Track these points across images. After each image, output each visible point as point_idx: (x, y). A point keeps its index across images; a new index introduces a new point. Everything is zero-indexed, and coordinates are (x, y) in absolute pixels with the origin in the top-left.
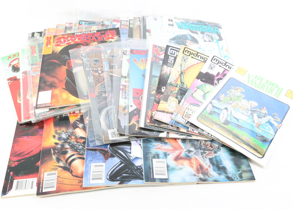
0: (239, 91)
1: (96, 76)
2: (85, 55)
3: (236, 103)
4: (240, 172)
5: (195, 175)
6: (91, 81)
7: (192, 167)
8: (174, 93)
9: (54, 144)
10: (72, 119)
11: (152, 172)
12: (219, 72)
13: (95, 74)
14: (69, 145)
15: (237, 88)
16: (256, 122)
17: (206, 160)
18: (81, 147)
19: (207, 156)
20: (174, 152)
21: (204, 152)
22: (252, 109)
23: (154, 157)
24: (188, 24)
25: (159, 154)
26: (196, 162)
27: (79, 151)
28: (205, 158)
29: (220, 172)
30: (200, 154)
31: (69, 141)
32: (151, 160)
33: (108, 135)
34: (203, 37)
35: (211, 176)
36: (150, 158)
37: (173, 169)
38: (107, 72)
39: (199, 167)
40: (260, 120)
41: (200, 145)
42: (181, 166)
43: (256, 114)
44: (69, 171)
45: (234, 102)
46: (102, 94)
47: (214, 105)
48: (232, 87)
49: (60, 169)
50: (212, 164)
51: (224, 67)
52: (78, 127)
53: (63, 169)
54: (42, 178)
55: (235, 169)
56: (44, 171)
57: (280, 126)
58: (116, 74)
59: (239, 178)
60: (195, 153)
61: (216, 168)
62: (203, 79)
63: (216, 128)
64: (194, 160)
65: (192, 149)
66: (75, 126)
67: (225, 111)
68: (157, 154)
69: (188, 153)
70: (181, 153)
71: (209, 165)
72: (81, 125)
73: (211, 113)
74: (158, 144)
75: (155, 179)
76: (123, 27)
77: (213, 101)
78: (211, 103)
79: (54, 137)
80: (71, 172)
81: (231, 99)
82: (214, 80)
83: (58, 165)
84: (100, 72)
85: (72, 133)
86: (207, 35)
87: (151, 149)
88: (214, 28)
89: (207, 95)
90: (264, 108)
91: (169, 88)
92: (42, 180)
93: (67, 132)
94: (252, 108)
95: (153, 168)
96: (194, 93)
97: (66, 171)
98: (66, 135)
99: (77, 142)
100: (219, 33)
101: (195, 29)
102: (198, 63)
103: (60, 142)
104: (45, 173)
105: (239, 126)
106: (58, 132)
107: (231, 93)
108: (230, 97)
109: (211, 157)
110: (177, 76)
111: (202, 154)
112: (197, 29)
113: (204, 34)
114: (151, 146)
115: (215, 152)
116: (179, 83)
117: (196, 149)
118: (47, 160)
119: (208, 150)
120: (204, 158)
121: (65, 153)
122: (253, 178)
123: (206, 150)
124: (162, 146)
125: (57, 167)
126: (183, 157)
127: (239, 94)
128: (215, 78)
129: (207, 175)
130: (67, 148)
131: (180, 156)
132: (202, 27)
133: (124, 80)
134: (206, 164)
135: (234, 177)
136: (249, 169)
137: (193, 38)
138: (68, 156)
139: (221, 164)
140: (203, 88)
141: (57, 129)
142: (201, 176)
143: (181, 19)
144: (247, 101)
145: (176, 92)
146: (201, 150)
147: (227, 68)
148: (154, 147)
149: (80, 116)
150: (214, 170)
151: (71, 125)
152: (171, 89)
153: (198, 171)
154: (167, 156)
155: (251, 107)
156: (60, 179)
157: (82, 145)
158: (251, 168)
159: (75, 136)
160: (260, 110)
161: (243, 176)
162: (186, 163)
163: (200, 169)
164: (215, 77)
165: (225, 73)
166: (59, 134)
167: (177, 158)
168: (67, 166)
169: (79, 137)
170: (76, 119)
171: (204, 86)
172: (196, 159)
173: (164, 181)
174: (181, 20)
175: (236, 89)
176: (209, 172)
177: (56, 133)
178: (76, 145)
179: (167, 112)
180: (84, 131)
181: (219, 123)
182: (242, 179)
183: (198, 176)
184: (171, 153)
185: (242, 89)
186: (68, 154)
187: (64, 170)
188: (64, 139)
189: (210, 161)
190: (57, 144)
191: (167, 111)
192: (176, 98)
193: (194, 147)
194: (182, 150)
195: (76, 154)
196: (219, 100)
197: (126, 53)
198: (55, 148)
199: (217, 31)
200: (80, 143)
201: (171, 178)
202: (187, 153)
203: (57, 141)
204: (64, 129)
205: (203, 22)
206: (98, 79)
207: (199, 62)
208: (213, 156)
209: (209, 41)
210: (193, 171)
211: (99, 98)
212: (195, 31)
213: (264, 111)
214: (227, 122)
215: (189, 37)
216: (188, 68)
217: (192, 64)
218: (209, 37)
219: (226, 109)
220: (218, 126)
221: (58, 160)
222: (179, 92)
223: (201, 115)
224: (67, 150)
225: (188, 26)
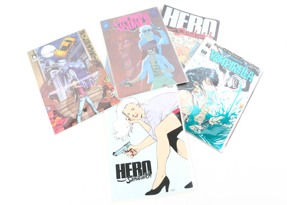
24: (225, 57)
34: (228, 80)
86: (235, 78)
88: (249, 72)
100: (250, 81)
101: (227, 66)
112: (229, 66)
113: (232, 76)
132: (236, 66)
143: (221, 48)
174: (220, 50)
199: (251, 77)
205: (243, 61)
209: (230, 87)
212: (225, 69)
215: (213, 73)
218: (235, 81)
225: (223, 59)
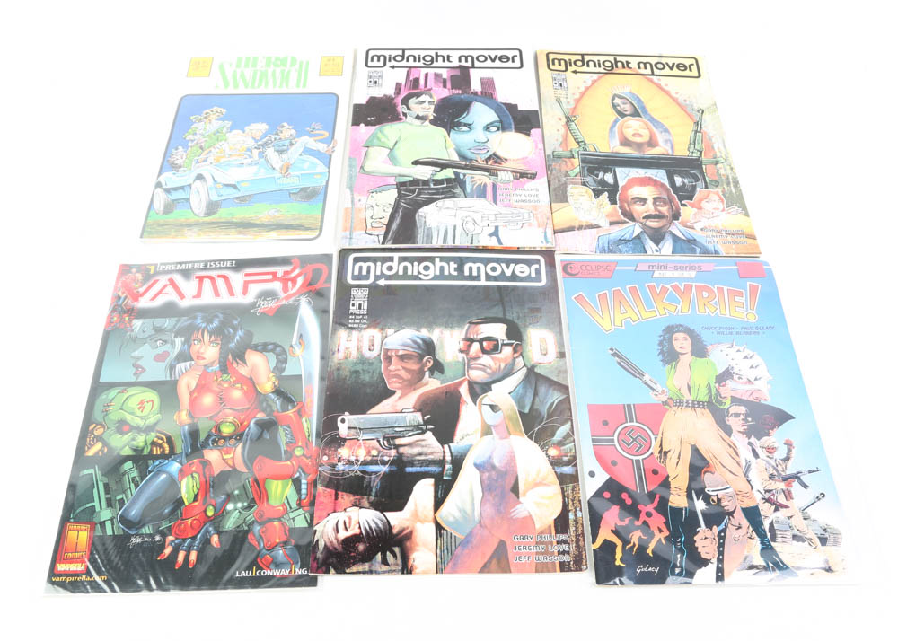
0: (213, 117)
3: (217, 150)
15: (207, 113)
16: (277, 167)
22: (259, 143)
40: (284, 156)
43: (272, 149)
45: (210, 151)
47: (169, 186)
48: (192, 118)
57: (331, 146)
63: (192, 236)
67: (198, 183)
73: (168, 208)
77: (162, 179)
78: (159, 185)
81: (201, 148)
90: (283, 127)
94: (256, 141)
105: (243, 200)
107: (195, 134)
108: (199, 145)
127: (215, 125)
144: (240, 132)
155: (254, 139)
160: (277, 134)
175: (205, 118)
181: (193, 219)
185: (219, 109)
196: (175, 167)
213: (288, 131)
214: (212, 207)
219: (200, 177)
220: (195, 229)
223: (147, 229)
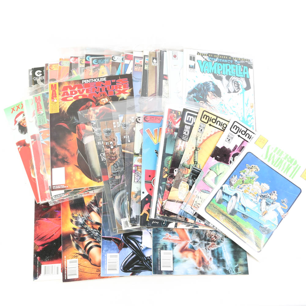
0: (254, 170)
1: (108, 153)
2: (96, 123)
3: (247, 187)
4: (237, 265)
5: (197, 268)
6: (103, 159)
7: (195, 259)
8: (185, 176)
9: (72, 230)
10: (87, 201)
11: (159, 264)
12: (236, 145)
13: (108, 151)
14: (86, 231)
15: (253, 167)
16: (263, 210)
17: (208, 252)
18: (97, 233)
19: (210, 248)
20: (180, 243)
21: (207, 243)
22: (263, 194)
23: (162, 249)
24: (213, 63)
25: (167, 245)
26: (200, 254)
27: (95, 238)
28: (208, 250)
29: (219, 265)
30: (204, 245)
31: (85, 226)
32: (159, 252)
33: (121, 224)
34: (228, 85)
35: (210, 269)
36: (159, 249)
37: (178, 261)
38: (119, 147)
39: (201, 260)
40: (267, 207)
41: (205, 236)
42: (185, 258)
43: (265, 201)
44: (88, 259)
45: (245, 186)
46: (115, 176)
47: (224, 191)
48: (247, 165)
49: (80, 257)
50: (213, 257)
51: (243, 136)
52: (93, 211)
53: (82, 257)
54: (65, 265)
55: (233, 262)
56: (66, 258)
57: (285, 214)
58: (129, 151)
59: (234, 272)
60: (199, 245)
61: (216, 261)
62: (218, 157)
63: (221, 219)
64: (198, 252)
65: (197, 240)
66: (90, 210)
67: (234, 197)
68: (165, 245)
69: (194, 244)
70: (186, 244)
71: (210, 257)
72: (95, 209)
73: (220, 201)
74: (167, 234)
75: (162, 271)
76: (137, 69)
77: (224, 186)
78: (222, 188)
79: (72, 221)
80: (90, 260)
81: (243, 182)
82: (229, 156)
83: (78, 252)
84: (112, 147)
85: (88, 217)
86: (233, 80)
87: (160, 240)
88: (243, 69)
89: (219, 178)
90: (274, 193)
91: (181, 171)
92: (65, 267)
93: (83, 216)
94: (262, 193)
95: (160, 260)
96: (206, 176)
97: (86, 260)
98: (83, 220)
99: (94, 228)
100: (248, 77)
101: (220, 71)
102: (215, 133)
103: (78, 228)
104: (68, 260)
105: (244, 216)
106: (75, 215)
107: (244, 173)
108: (243, 180)
109: (213, 249)
110: (191, 154)
111: (205, 246)
112: (222, 71)
113: (230, 80)
114: (160, 236)
115: (218, 244)
116: (192, 163)
117: (201, 240)
118: (68, 247)
119: (212, 241)
120: (206, 250)
121: (83, 239)
122: (246, 272)
123: (210, 242)
124: (170, 236)
125: (77, 254)
126: (188, 248)
127: (252, 174)
128: (231, 154)
129: (207, 268)
130: (84, 235)
131: (185, 248)
132: (228, 68)
133: (137, 159)
134: (208, 256)
135: (231, 271)
136: (245, 263)
137: (216, 87)
138: (86, 243)
139: (222, 256)
140: (216, 169)
141: (74, 212)
142: (202, 269)
143: (205, 55)
144: (259, 184)
145: (188, 175)
146: (205, 241)
147: (246, 138)
148: (163, 238)
149: (94, 197)
150: (214, 263)
151: (86, 208)
152: (184, 172)
153: (200, 263)
154: (174, 247)
155: (262, 191)
156: (80, 267)
157: (97, 232)
158: (247, 261)
159: (91, 221)
160: (270, 195)
161: (238, 270)
162: (190, 254)
163: (202, 262)
164: (231, 152)
165: (242, 146)
166: (76, 218)
167: (183, 250)
168: (86, 254)
169: (95, 222)
170: (91, 200)
171: (217, 166)
172: (200, 251)
173: (169, 273)
174: (205, 57)
175: (251, 168)
176: (209, 265)
177: (73, 217)
178: (92, 232)
179: (177, 202)
180: (99, 216)
181: (225, 213)
182: (238, 273)
183: (199, 269)
184: (178, 244)
185: (258, 168)
186: (85, 240)
187: (84, 258)
188: (81, 224)
189: (211, 253)
190: (75, 229)
191: (177, 200)
192: (188, 182)
193: (200, 237)
194: (188, 241)
195: (93, 242)
196: (231, 184)
197: (139, 121)
198: (74, 234)
199: (247, 73)
200: (96, 229)
201: (176, 270)
202: (192, 245)
203: (75, 227)
204: (80, 212)
205: (232, 59)
206: (111, 157)
207: (217, 130)
208: (216, 248)
209: (233, 92)
210: (195, 264)
211: (112, 181)
212: (220, 75)
213: (274, 196)
214: (234, 212)
215: (211, 86)
216: (204, 141)
217: (209, 135)
218: (235, 84)
219: (236, 195)
220: (224, 217)
221: (78, 247)
222: (191, 175)
223: (209, 205)
224: (85, 236)
225: (213, 66)
